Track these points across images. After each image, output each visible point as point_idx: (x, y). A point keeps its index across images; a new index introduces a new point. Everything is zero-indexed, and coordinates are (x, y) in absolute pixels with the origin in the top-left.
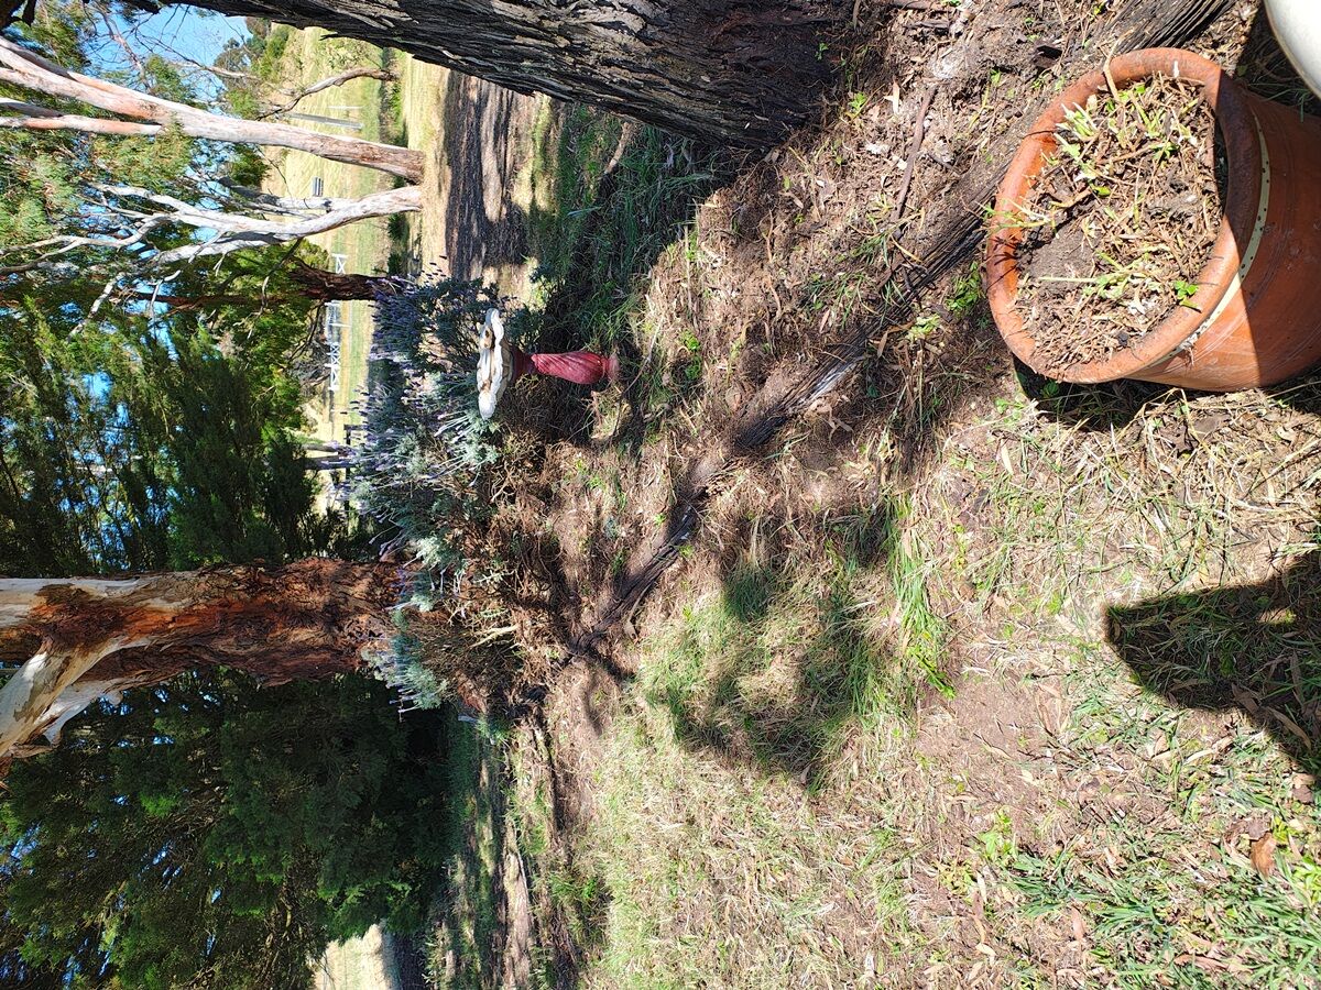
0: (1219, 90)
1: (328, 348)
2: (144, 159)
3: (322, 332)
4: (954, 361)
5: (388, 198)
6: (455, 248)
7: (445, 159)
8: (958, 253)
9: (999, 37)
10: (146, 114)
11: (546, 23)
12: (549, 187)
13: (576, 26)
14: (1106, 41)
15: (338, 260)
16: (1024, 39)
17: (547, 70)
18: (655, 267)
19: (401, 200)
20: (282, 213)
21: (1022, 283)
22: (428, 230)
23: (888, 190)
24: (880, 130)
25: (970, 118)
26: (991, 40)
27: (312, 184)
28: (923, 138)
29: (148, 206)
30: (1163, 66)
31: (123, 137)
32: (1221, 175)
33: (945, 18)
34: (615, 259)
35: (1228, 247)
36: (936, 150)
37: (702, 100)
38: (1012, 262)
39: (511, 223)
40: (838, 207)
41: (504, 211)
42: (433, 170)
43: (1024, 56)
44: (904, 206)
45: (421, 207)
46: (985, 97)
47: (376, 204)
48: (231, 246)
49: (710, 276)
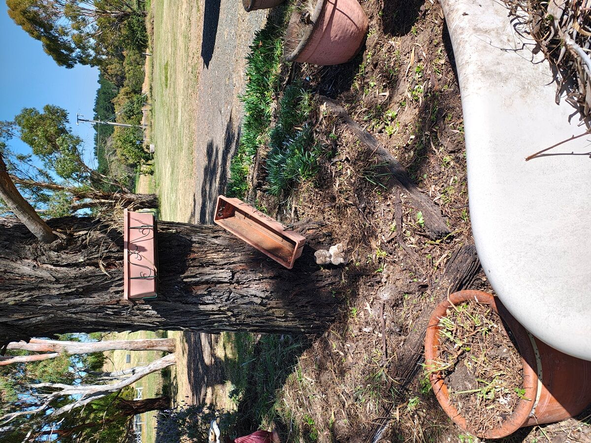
0: (496, 306)
1: (135, 436)
2: (50, 369)
3: (132, 428)
4: (432, 418)
5: (160, 362)
6: (192, 379)
7: (185, 340)
8: (417, 369)
9: (401, 282)
10: (51, 349)
11: (222, 309)
12: (232, 348)
13: (234, 307)
14: (444, 282)
15: (139, 391)
16: (412, 281)
17: (225, 324)
18: (285, 386)
19: (167, 361)
20: (112, 380)
21: (449, 390)
22: (180, 372)
23: (378, 346)
24: (367, 322)
25: (401, 313)
26: (399, 283)
27: (126, 357)
28: (385, 323)
29: (49, 390)
30: (470, 297)
31: (41, 361)
32: (512, 339)
33: (378, 277)
34: (266, 382)
35: (529, 371)
36: (392, 327)
37: (291, 321)
38: (442, 381)
39: (217, 365)
40: (359, 354)
41: (213, 360)
42: (180, 345)
43: (413, 288)
44: (386, 352)
45: (176, 362)
46: (404, 304)
47: (155, 366)
48: (88, 401)
49: (311, 389)
